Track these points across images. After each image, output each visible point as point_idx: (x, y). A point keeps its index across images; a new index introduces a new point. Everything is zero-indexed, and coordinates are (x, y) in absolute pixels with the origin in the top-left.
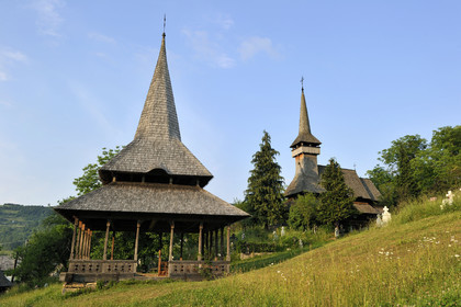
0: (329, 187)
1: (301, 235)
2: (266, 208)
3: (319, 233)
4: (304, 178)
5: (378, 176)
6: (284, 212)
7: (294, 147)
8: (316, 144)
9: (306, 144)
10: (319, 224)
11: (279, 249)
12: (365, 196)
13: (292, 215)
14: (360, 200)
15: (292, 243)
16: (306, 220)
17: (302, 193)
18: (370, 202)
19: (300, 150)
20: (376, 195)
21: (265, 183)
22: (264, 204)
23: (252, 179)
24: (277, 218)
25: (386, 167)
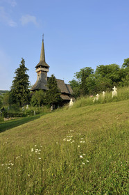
0: (50, 87)
1: (35, 109)
2: (20, 96)
3: (44, 108)
4: (40, 82)
5: (74, 84)
6: (29, 98)
7: (37, 67)
8: (47, 67)
9: (43, 67)
10: (44, 104)
11: (24, 116)
12: (67, 92)
13: (32, 100)
14: (64, 94)
15: (31, 113)
16: (39, 103)
17: (38, 90)
18: (68, 95)
19: (40, 69)
20: (71, 92)
21: (21, 84)
22: (20, 94)
23: (14, 81)
24: (26, 100)
25: (77, 80)
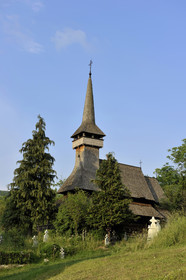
1: (65, 242)
2: (29, 206)
3: (89, 240)
4: (82, 172)
5: (167, 175)
6: (52, 213)
7: (76, 137)
8: (99, 136)
9: (89, 135)
10: (90, 228)
11: (34, 259)
12: (149, 197)
13: (59, 216)
14: (142, 201)
15: (53, 252)
16: (75, 224)
17: (73, 192)
18: (153, 203)
19: (81, 141)
20: (161, 195)
21: (32, 177)
22: (29, 203)
23: (19, 171)
24: (43, 218)
25: (175, 166)
